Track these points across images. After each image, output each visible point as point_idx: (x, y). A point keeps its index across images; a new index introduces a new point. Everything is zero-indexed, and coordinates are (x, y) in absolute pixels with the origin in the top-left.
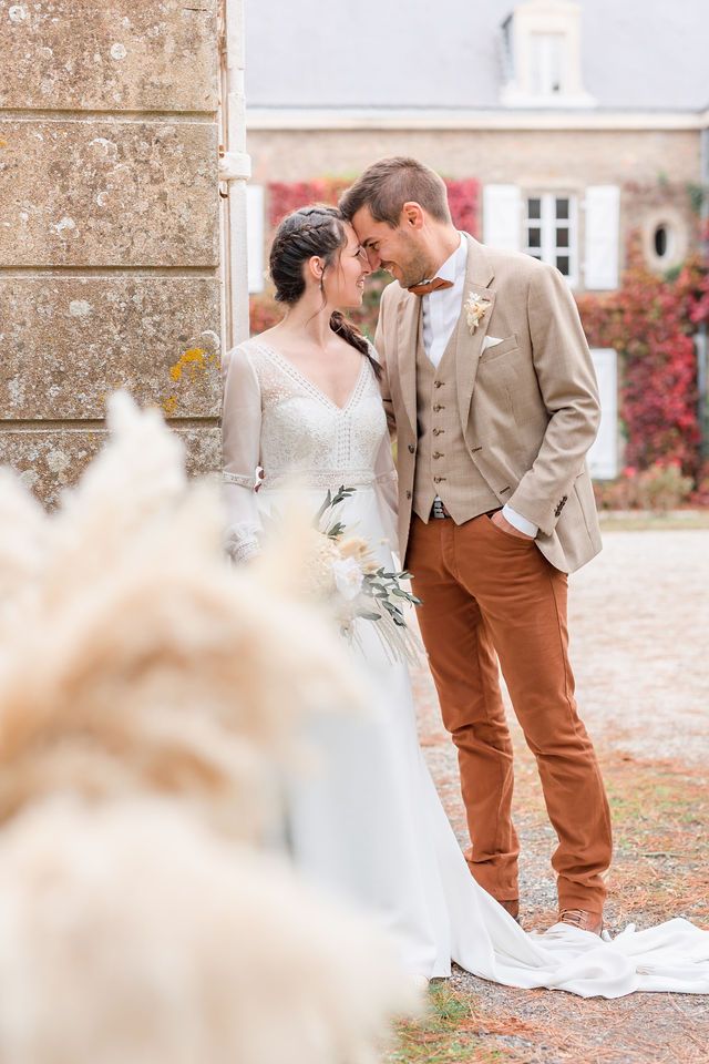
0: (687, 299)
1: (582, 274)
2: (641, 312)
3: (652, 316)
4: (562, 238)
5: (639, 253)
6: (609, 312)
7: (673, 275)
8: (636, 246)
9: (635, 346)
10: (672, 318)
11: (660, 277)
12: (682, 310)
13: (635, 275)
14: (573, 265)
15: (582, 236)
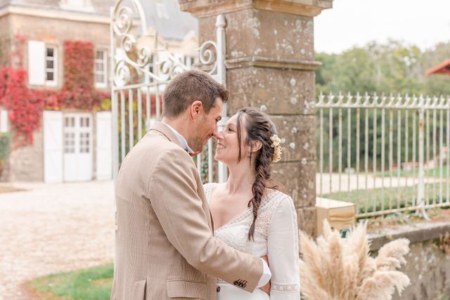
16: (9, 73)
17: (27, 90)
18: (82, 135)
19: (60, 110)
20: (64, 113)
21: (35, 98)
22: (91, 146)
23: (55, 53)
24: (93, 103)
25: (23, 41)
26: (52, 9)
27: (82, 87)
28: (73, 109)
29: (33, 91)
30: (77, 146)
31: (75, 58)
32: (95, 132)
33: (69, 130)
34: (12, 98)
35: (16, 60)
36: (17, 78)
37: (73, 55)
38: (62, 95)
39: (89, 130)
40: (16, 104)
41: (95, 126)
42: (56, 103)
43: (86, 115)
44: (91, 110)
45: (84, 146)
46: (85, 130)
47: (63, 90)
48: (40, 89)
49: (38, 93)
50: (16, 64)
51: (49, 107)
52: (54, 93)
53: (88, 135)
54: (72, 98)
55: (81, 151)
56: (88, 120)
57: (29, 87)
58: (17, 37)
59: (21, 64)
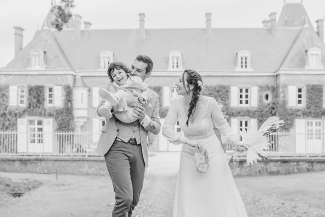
0: (272, 109)
1: (250, 104)
2: (262, 112)
3: (264, 113)
4: (247, 96)
5: (262, 100)
6: (256, 112)
7: (269, 104)
8: (261, 99)
9: (260, 118)
10: (268, 113)
11: (266, 105)
12: (270, 111)
13: (261, 104)
14: (249, 102)
15: (250, 96)
16: (278, 101)
17: (287, 109)
18: (316, 131)
19: (304, 118)
20: (306, 120)
21: (290, 113)
22: (322, 136)
23: (302, 90)
24: (321, 115)
25: (285, 86)
26: (301, 70)
27: (316, 107)
28: (312, 118)
29: (290, 109)
30: (314, 136)
31: (312, 93)
32: (323, 129)
33: (310, 128)
34: (280, 113)
35: (282, 95)
36: (282, 104)
37: (311, 91)
38: (304, 111)
39: (321, 128)
40: (281, 115)
41: (323, 126)
42: (302, 115)
43: (318, 120)
44: (321, 118)
45: (318, 136)
46: (318, 128)
47: (305, 109)
48: (294, 108)
49: (292, 110)
50: (282, 97)
51: (298, 117)
52: (300, 110)
53: (320, 131)
54: (310, 112)
55: (316, 138)
56: (320, 123)
57: (288, 108)
58: (283, 84)
59: (284, 97)
